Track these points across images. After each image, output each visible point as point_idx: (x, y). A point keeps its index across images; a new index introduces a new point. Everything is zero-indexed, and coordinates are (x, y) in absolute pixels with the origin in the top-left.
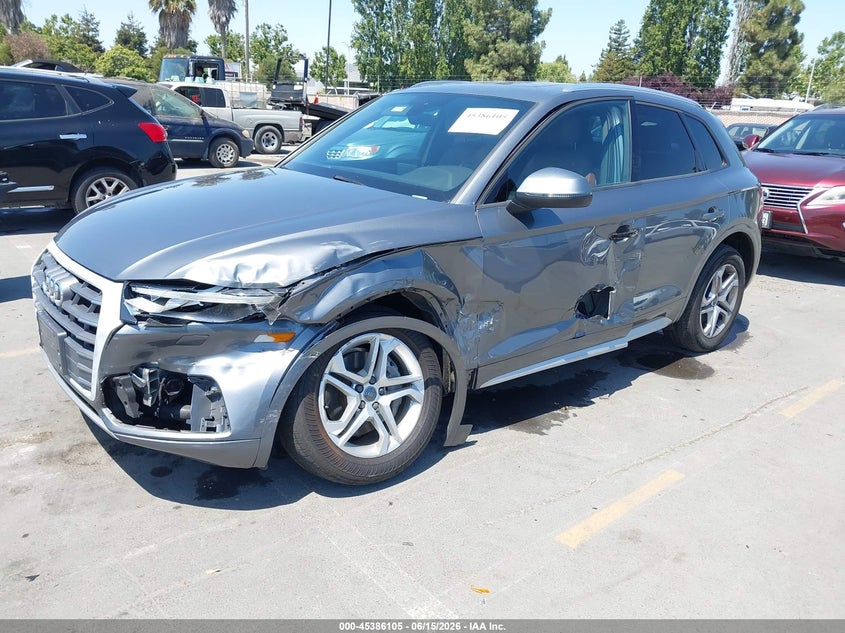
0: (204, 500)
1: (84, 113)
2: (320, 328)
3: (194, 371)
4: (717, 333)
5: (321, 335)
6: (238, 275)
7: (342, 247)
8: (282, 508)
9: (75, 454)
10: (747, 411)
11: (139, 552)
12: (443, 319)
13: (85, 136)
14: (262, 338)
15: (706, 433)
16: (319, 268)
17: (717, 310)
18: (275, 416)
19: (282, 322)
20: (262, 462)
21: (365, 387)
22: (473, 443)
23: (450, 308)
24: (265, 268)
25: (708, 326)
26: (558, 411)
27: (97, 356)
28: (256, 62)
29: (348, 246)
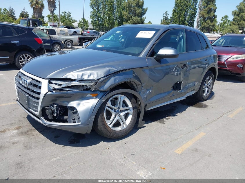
0: (71, 144)
1: (18, 35)
2: (105, 92)
3: (69, 105)
4: (207, 95)
5: (106, 94)
6: (83, 77)
7: (112, 68)
8: (94, 146)
9: (29, 133)
10: (219, 116)
11: (55, 159)
12: (137, 90)
13: (19, 42)
14: (89, 95)
15: (209, 122)
16: (106, 75)
17: (207, 89)
18: (93, 118)
19: (95, 90)
20: (89, 132)
21: (116, 110)
22: (145, 127)
23: (139, 87)
24: (90, 75)
25: (205, 93)
26: (167, 117)
27: (40, 102)
28: (62, 23)
29: (113, 68)
